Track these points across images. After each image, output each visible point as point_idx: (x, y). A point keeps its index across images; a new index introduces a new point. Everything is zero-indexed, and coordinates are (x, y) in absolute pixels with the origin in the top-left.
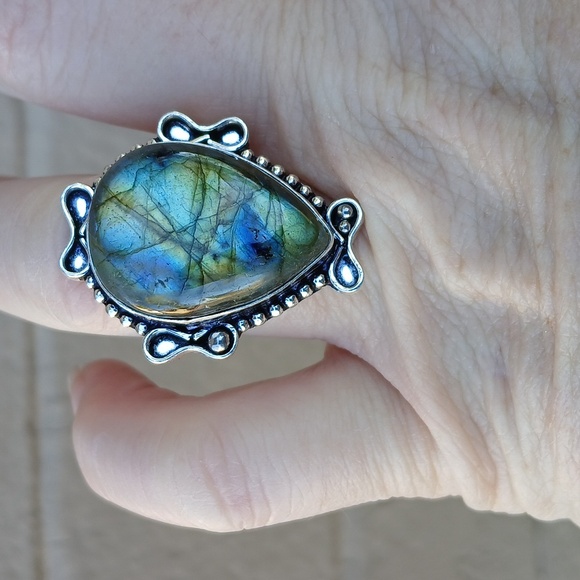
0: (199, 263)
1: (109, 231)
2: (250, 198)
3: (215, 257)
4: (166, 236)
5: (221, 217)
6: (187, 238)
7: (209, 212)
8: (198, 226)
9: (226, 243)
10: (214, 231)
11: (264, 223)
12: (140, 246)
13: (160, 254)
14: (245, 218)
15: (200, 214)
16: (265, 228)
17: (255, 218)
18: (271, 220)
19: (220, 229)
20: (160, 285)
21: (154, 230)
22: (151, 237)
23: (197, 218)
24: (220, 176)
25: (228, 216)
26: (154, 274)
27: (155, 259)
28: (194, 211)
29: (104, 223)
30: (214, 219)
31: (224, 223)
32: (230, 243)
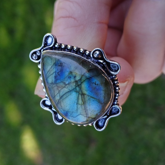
0: (81, 79)
1: (97, 110)
2: (52, 83)
3: (75, 77)
4: (83, 95)
5: (64, 85)
6: (78, 89)
7: (66, 90)
8: (72, 89)
9: (69, 78)
10: (69, 84)
11: (54, 74)
12: (92, 98)
13: (89, 91)
14: (58, 79)
15: (68, 92)
16: (55, 72)
17: (55, 77)
18: (52, 73)
19: (67, 83)
20: (96, 84)
21: (84, 99)
22: (87, 98)
23: (70, 91)
24: (55, 96)
25: (62, 84)
26: (95, 88)
27: (91, 91)
28: (69, 94)
29: (95, 113)
30: (66, 87)
31: (64, 83)
32: (68, 77)
